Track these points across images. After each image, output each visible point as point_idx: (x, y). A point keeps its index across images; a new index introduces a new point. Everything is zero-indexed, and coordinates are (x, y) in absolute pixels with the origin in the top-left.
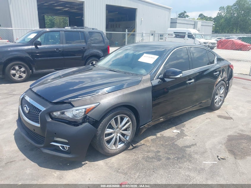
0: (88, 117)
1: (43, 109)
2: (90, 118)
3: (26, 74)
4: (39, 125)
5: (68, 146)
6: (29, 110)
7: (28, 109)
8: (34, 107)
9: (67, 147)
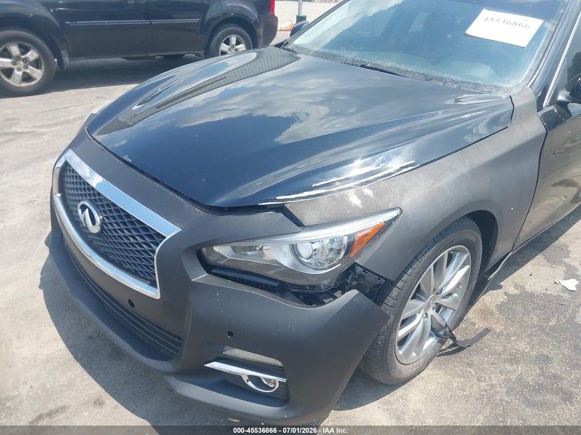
0: (359, 270)
1: (168, 229)
2: (368, 276)
3: (43, 70)
4: (154, 293)
5: (278, 379)
6: (103, 222)
7: (98, 218)
8: (122, 214)
9: (274, 381)
